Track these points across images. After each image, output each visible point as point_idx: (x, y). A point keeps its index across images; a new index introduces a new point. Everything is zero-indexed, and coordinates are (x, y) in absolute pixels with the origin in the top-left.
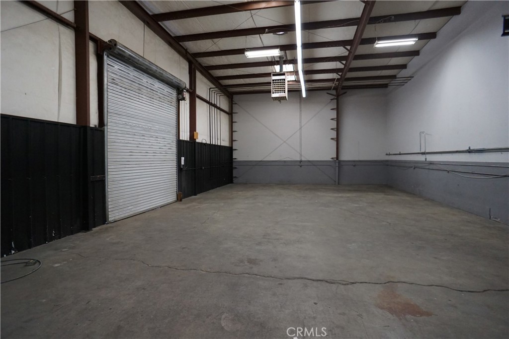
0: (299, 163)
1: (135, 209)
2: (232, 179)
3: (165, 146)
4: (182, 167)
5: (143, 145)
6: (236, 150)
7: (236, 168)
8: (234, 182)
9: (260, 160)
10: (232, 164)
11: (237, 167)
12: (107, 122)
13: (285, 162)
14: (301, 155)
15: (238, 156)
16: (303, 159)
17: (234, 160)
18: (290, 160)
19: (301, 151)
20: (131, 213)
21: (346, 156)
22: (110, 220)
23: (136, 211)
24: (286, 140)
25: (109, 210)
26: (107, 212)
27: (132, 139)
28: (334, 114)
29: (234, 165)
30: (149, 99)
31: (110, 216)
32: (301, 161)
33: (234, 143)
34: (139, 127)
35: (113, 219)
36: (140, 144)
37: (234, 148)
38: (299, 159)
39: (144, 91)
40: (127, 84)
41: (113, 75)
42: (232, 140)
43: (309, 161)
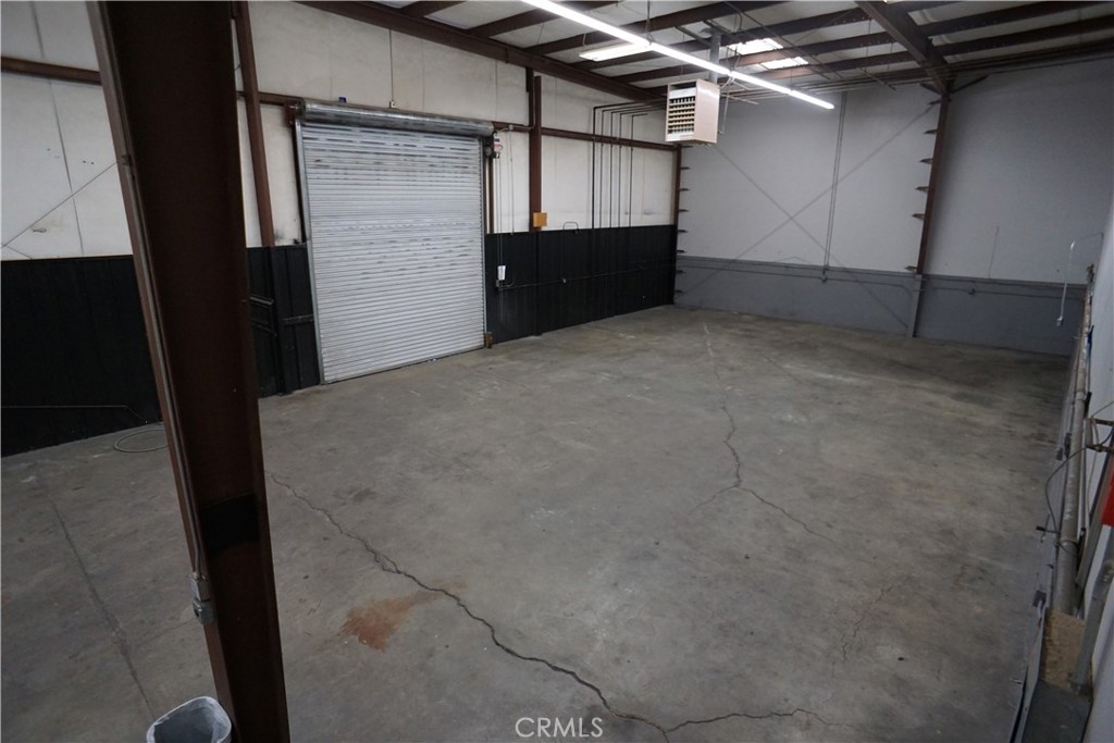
0: (820, 274)
1: (378, 363)
2: (673, 294)
3: (451, 251)
4: (498, 285)
5: (393, 257)
6: (684, 231)
7: (681, 272)
8: (676, 301)
9: (733, 258)
10: (675, 263)
11: (684, 269)
12: (311, 233)
13: (787, 266)
14: (828, 253)
15: (687, 245)
16: (832, 264)
17: (678, 254)
18: (800, 262)
19: (829, 242)
20: (370, 369)
21: (947, 264)
22: (326, 379)
23: (381, 367)
24: (797, 214)
25: (325, 365)
26: (320, 368)
27: (366, 252)
28: (928, 146)
29: (679, 265)
30: (405, 173)
31: (326, 374)
32: (826, 269)
33: (681, 215)
34: (382, 228)
35: (333, 377)
36: (385, 257)
37: (680, 228)
38: (820, 263)
39: (391, 163)
40: (346, 160)
41: (317, 154)
42: (676, 211)
43: (846, 271)
